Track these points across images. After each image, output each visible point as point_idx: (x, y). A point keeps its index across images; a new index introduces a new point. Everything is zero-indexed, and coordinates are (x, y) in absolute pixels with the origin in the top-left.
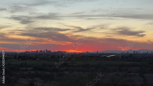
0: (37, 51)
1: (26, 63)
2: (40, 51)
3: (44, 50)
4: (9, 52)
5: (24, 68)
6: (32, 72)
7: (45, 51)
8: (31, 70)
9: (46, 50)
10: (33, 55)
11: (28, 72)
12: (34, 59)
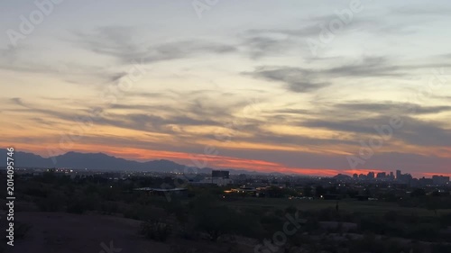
0: (371, 174)
1: (337, 207)
2: (379, 175)
3: (392, 173)
4: (289, 174)
5: (334, 224)
6: (356, 237)
7: (395, 174)
8: (351, 231)
9: (398, 172)
10: (359, 184)
11: (344, 234)
12: (361, 199)
